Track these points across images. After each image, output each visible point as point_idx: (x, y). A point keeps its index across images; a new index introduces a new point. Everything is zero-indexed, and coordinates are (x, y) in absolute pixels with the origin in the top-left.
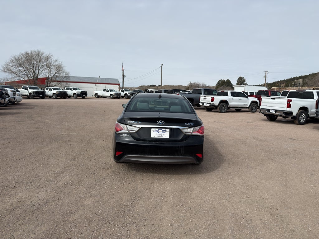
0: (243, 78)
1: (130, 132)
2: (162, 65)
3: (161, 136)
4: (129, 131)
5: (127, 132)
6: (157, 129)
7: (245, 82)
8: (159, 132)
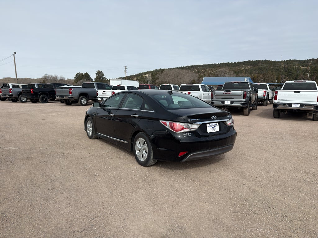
0: (102, 72)
1: (192, 130)
2: (15, 53)
3: (214, 130)
4: (190, 129)
5: (189, 130)
6: (211, 124)
7: (104, 76)
8: (213, 127)
